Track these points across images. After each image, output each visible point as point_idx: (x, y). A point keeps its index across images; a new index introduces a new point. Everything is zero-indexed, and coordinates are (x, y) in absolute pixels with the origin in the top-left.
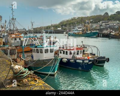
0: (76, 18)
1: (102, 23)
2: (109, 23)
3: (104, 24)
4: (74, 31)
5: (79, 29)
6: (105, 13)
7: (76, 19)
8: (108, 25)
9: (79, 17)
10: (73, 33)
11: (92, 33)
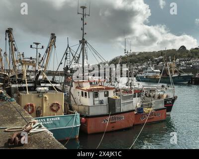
0: (137, 54)
1: (180, 61)
2: (191, 61)
3: (183, 62)
5: (156, 71)
6: (181, 47)
7: (136, 56)
8: (191, 64)
9: (141, 53)
10: (146, 77)
11: (182, 78)
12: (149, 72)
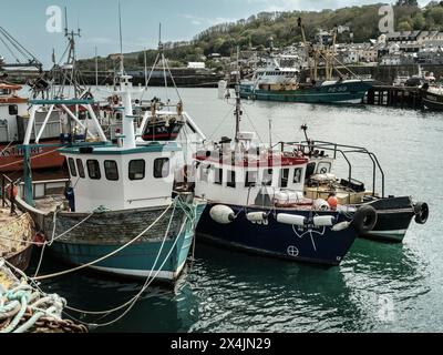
0: (273, 18)
1: (389, 40)
2: (420, 40)
3: (397, 45)
4: (265, 77)
5: (287, 69)
7: (270, 24)
8: (417, 49)
9: (285, 15)
10: (261, 86)
11: (345, 88)
12: (269, 73)
